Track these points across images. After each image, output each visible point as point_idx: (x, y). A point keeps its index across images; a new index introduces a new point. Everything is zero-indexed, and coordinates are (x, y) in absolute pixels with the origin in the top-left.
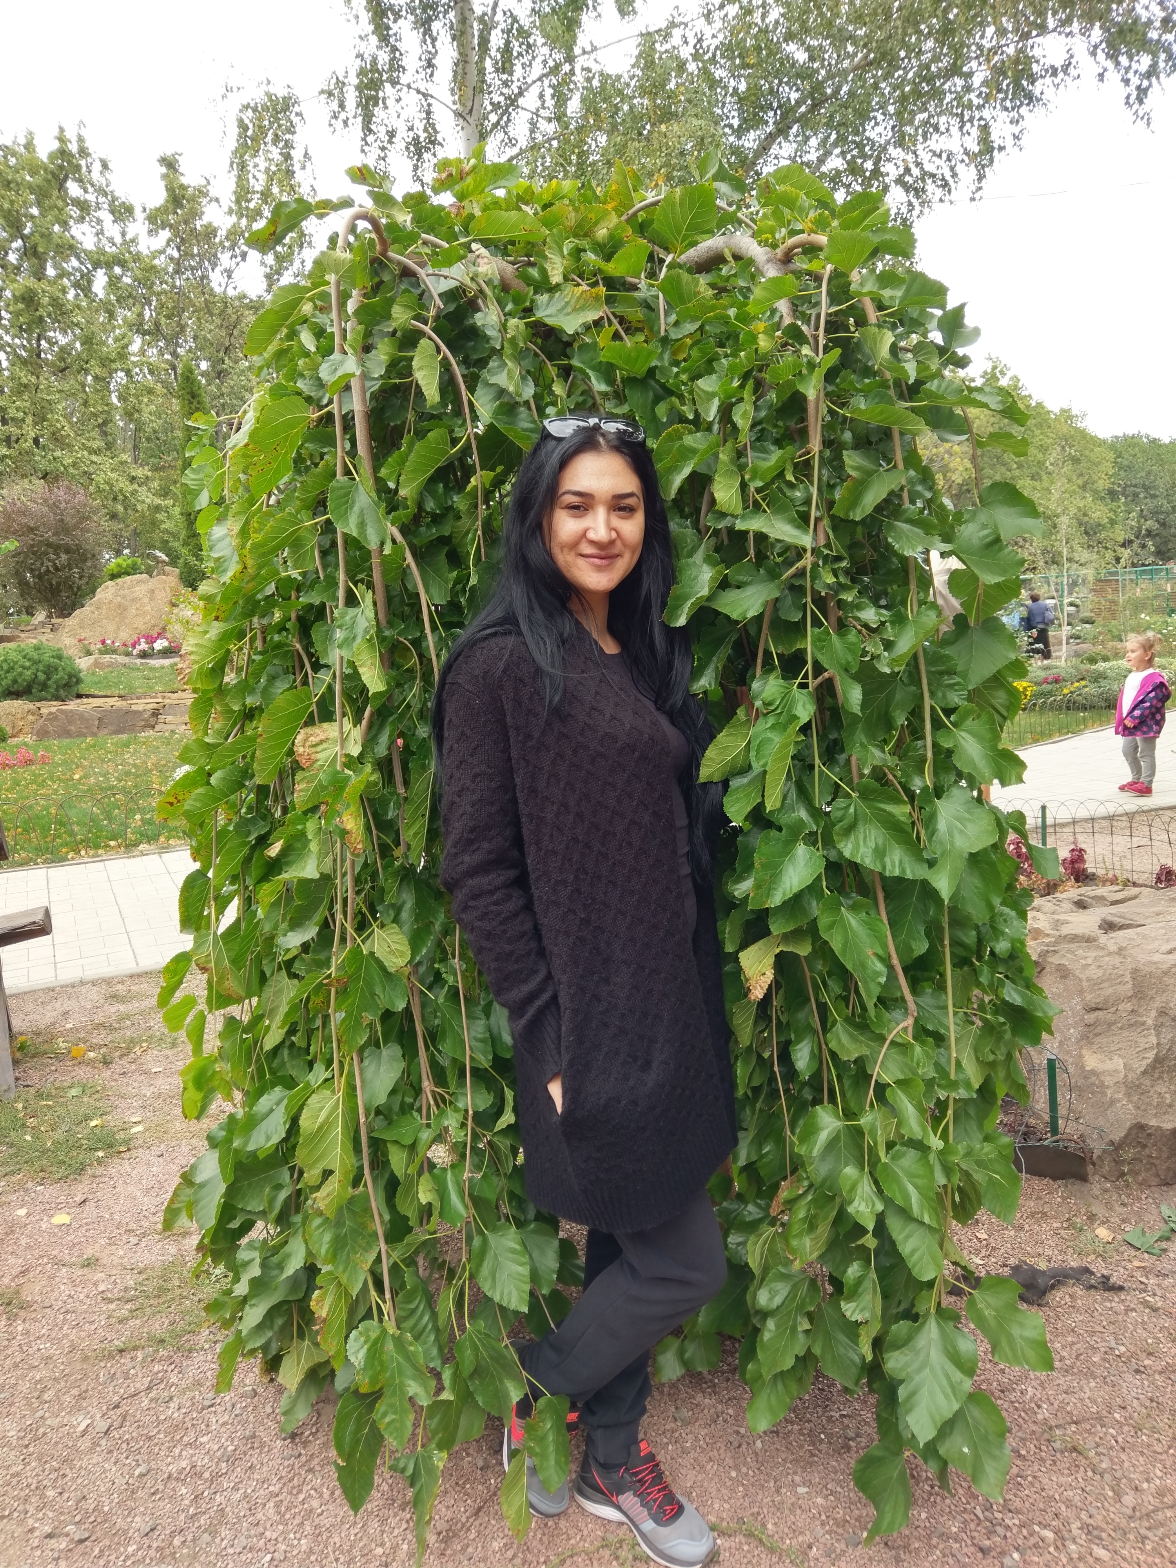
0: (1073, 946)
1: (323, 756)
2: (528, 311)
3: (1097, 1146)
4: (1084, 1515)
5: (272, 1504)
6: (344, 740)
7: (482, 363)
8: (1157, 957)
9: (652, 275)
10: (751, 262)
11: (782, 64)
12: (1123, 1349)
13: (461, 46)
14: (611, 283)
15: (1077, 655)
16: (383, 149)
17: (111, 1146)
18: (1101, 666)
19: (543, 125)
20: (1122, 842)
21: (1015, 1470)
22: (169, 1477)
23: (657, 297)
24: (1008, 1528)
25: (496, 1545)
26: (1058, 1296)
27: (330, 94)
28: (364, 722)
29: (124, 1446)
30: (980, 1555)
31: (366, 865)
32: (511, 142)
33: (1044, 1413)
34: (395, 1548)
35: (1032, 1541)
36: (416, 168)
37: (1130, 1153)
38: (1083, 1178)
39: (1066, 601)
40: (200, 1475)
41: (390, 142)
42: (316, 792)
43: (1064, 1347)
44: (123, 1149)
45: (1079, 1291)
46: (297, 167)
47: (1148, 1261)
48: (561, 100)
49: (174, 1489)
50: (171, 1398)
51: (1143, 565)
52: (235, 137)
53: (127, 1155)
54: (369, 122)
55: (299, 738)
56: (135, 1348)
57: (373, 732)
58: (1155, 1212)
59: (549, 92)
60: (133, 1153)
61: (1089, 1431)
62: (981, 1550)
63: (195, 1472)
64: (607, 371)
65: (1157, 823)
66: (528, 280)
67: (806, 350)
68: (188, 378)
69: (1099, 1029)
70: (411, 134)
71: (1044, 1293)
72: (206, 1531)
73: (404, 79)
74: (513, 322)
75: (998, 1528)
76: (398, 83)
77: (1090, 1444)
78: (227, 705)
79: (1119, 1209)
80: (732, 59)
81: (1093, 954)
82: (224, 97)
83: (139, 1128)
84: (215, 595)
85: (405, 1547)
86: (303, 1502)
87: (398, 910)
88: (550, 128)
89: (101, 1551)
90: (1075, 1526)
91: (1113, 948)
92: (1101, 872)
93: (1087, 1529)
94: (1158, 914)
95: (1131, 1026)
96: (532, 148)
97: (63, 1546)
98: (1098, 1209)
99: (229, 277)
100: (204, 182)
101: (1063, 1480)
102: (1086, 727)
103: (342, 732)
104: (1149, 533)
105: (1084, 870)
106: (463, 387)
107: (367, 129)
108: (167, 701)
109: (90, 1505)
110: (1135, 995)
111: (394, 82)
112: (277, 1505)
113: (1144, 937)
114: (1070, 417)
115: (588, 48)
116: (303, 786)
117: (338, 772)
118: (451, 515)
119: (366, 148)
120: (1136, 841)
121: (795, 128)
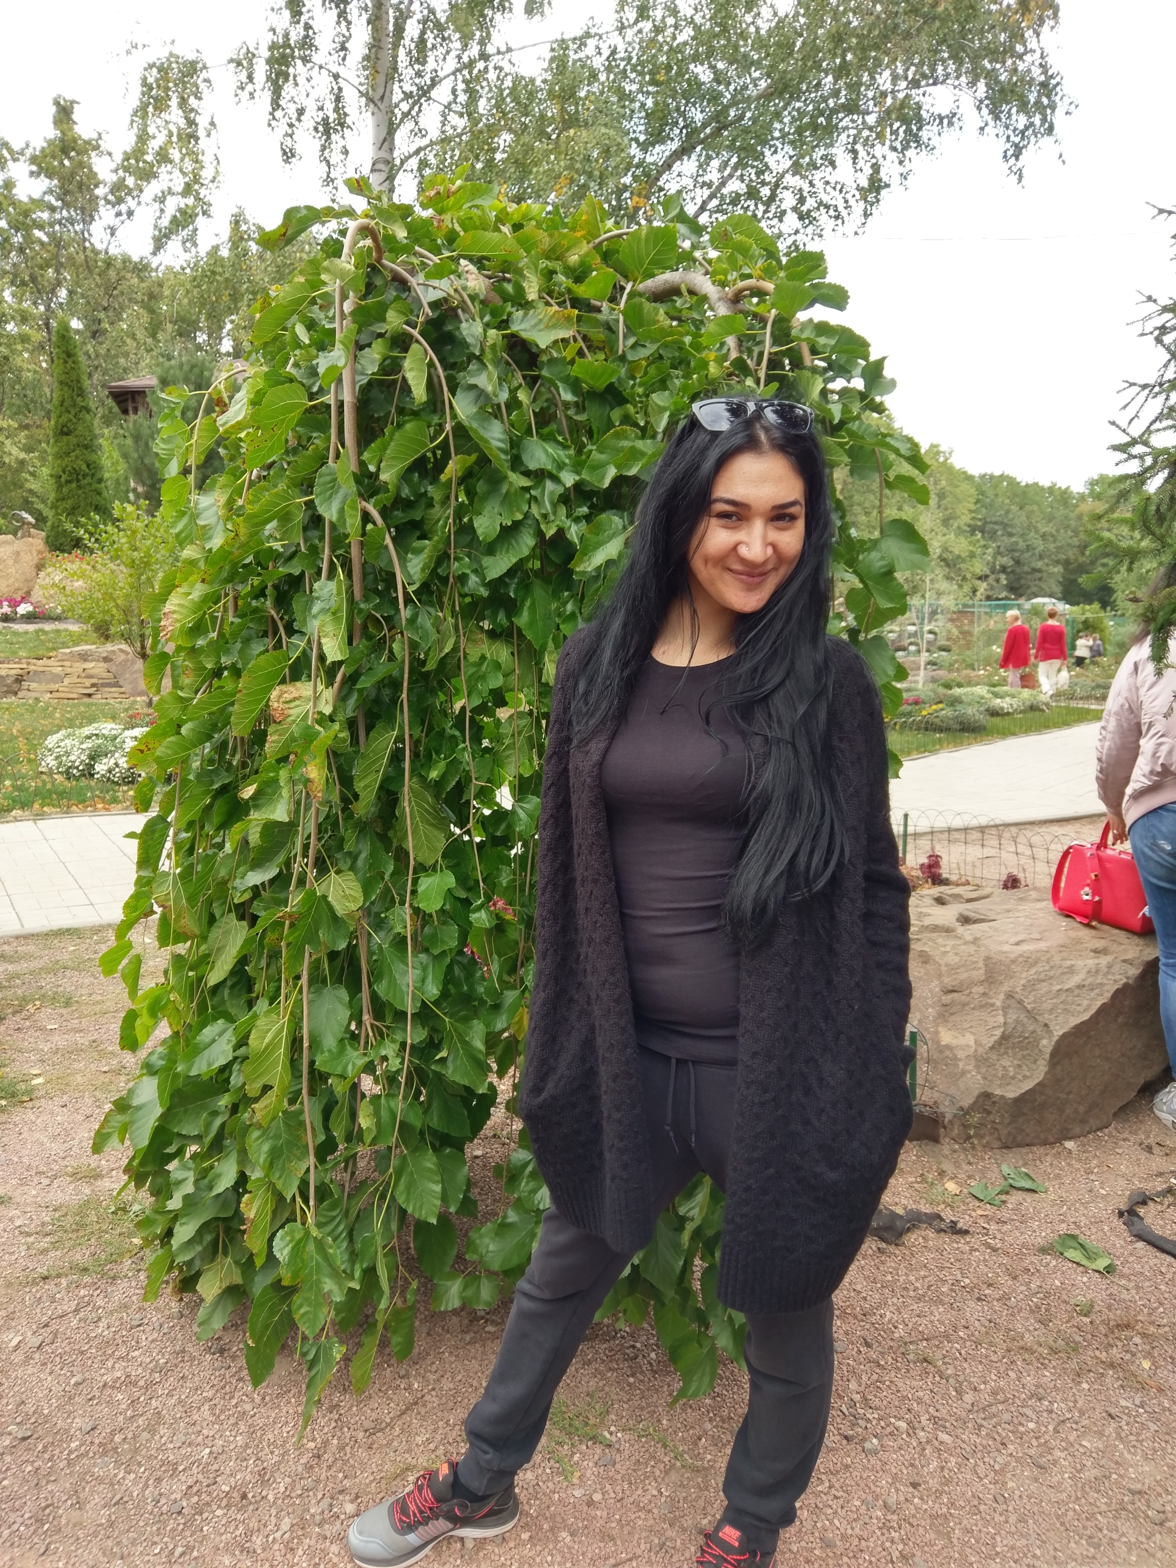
0: (934, 935)
1: (295, 712)
2: (503, 324)
3: (948, 1111)
4: (931, 1409)
5: (207, 1407)
6: (316, 698)
7: (462, 367)
8: (1006, 948)
9: (613, 300)
10: (705, 299)
11: (689, 85)
12: (967, 1281)
13: (375, 30)
14: (576, 302)
15: (934, 680)
16: (291, 125)
17: (13, 1095)
18: (957, 691)
19: (454, 119)
20: (974, 852)
21: (875, 1377)
22: (105, 1385)
23: (617, 321)
24: (868, 1421)
25: (419, 1440)
26: (913, 1238)
27: (239, 64)
28: (336, 685)
29: (58, 1359)
30: (845, 1442)
31: (328, 817)
32: (421, 133)
33: (900, 1332)
34: (326, 1443)
35: (888, 1430)
36: (323, 148)
37: (976, 1118)
38: (936, 1140)
39: (927, 628)
40: (135, 1384)
41: (299, 120)
42: (286, 744)
43: (917, 1279)
44: (25, 1098)
45: (931, 1234)
46: (201, 133)
47: (989, 1210)
48: (473, 96)
49: (110, 1396)
50: (100, 1319)
51: (998, 599)
52: (138, 95)
53: (30, 1104)
54: (278, 97)
55: (274, 694)
56: (59, 1276)
57: (343, 693)
58: (996, 1170)
59: (461, 86)
60: (36, 1103)
61: (937, 1346)
62: (846, 1438)
63: (130, 1382)
64: (574, 385)
65: (1006, 835)
66: (506, 298)
67: (749, 382)
68: (63, 337)
69: (953, 1010)
70: (321, 113)
71: (900, 1235)
72: (144, 1430)
73: (317, 58)
74: (492, 333)
75: (860, 1422)
76: (310, 61)
77: (938, 1355)
78: (201, 662)
79: (966, 1167)
80: (641, 74)
81: (951, 943)
82: (128, 52)
83: (40, 1080)
84: (198, 560)
85: (335, 1442)
86: (236, 1406)
87: (354, 857)
88: (461, 123)
89: (45, 1447)
90: (924, 1419)
91: (969, 938)
92: (954, 878)
93: (934, 1420)
94: (1008, 911)
95: (982, 1007)
96: (442, 141)
97: (7, 1442)
98: (947, 1166)
99: (112, 234)
100: (95, 136)
101: (915, 1383)
102: (942, 747)
103: (315, 692)
104: (1004, 569)
105: (940, 875)
106: (445, 389)
107: (276, 104)
108: (32, 668)
109: (30, 1408)
110: (986, 980)
111: (305, 60)
112: (212, 1408)
113: (996, 930)
114: (938, 453)
115: (503, 49)
116: (275, 738)
117: (309, 727)
118: (423, 501)
119: (274, 123)
120: (988, 852)
121: (699, 148)
